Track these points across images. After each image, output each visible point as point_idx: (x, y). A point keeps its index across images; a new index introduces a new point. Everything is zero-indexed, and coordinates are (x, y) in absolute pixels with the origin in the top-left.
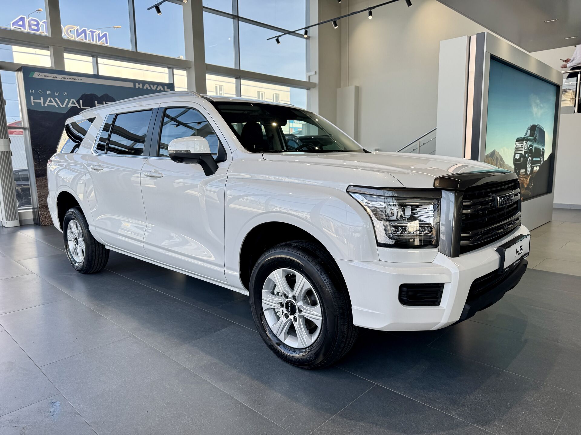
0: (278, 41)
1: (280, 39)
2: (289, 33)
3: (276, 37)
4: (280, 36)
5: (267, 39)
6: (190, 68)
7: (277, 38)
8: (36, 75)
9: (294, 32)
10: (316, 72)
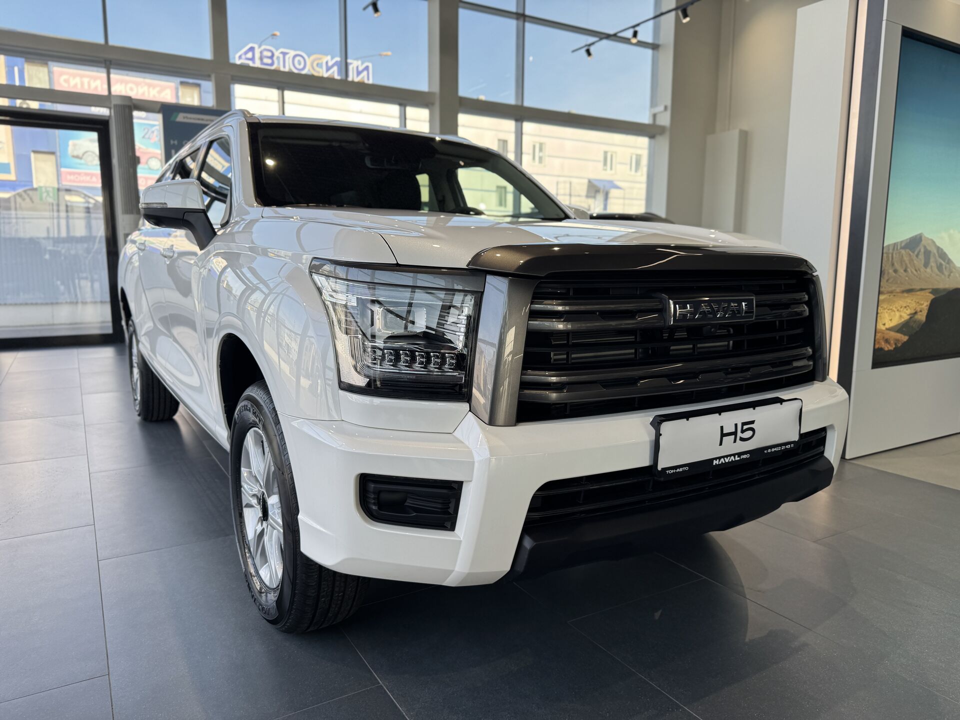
0: (588, 53)
1: (592, 49)
2: (608, 37)
3: (586, 46)
4: (593, 44)
5: (574, 51)
6: (433, 104)
7: (586, 48)
8: (181, 118)
9: (615, 35)
10: (666, 108)
